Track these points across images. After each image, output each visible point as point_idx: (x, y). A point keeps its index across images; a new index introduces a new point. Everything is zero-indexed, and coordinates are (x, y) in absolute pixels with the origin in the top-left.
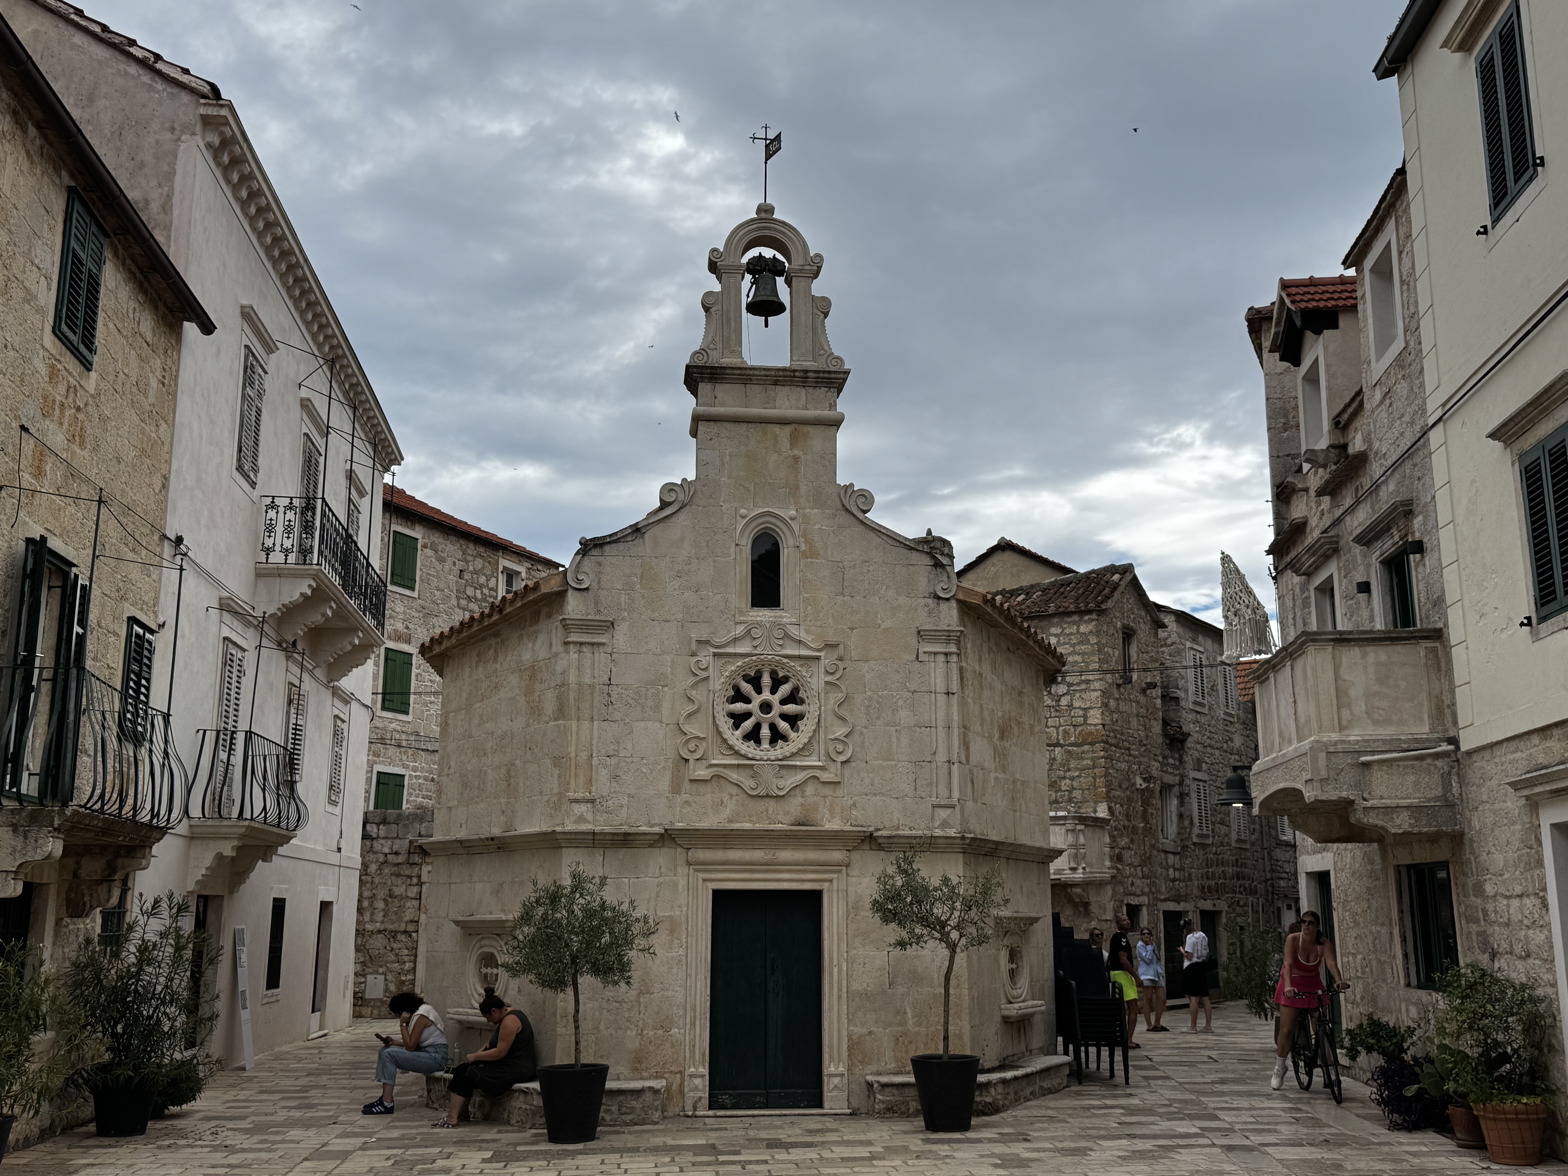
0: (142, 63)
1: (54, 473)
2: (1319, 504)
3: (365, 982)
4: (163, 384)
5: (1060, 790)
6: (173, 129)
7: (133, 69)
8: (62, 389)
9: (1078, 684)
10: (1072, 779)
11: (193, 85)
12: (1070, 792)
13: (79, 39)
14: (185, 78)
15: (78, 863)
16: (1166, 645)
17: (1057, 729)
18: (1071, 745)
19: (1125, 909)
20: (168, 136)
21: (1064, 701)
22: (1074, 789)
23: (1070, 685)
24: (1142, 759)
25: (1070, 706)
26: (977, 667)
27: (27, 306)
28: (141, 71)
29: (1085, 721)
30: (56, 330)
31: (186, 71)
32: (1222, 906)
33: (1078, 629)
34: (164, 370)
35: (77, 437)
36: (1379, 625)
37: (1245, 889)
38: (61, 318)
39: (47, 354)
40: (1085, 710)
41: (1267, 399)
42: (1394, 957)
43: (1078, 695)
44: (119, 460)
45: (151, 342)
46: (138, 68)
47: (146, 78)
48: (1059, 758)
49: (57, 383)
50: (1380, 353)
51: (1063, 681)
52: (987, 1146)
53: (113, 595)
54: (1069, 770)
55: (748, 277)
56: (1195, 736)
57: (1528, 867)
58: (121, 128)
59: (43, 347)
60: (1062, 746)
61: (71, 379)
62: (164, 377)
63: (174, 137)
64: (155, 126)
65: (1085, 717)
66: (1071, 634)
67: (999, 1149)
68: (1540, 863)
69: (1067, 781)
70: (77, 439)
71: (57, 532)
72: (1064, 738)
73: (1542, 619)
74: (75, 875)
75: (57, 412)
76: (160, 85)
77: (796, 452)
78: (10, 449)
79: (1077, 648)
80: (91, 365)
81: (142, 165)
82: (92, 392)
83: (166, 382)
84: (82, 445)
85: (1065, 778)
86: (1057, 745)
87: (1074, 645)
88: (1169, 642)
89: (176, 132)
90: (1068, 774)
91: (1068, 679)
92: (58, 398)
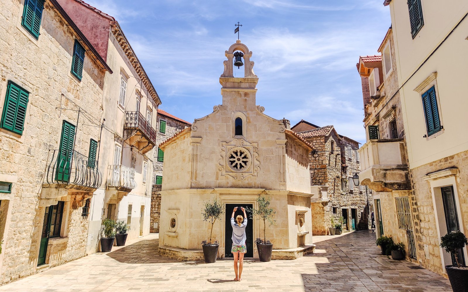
0: (97, 13)
1: (70, 105)
2: (375, 109)
3: (153, 224)
4: (100, 85)
5: (317, 180)
6: (104, 28)
7: (95, 14)
8: (73, 85)
9: (320, 154)
10: (319, 177)
11: (109, 18)
12: (319, 180)
13: (83, 8)
14: (107, 16)
15: (76, 196)
16: (342, 145)
17: (316, 165)
18: (319, 169)
19: (332, 208)
20: (103, 29)
21: (317, 158)
22: (320, 179)
23: (318, 155)
24: (336, 172)
25: (319, 159)
26: (291, 149)
27: (64, 66)
28: (97, 15)
29: (322, 163)
30: (72, 72)
31: (107, 15)
32: (357, 207)
33: (320, 141)
34: (101, 82)
35: (76, 97)
36: (389, 138)
37: (362, 203)
38: (72, 69)
39: (69, 77)
40: (322, 160)
41: (362, 85)
42: (396, 221)
43: (320, 157)
44: (88, 102)
45: (97, 76)
46: (96, 14)
47: (98, 16)
48: (316, 172)
49: (71, 84)
50: (387, 72)
51: (317, 154)
52: (292, 267)
53: (86, 134)
54: (318, 175)
55: (234, 57)
56: (350, 167)
57: (428, 198)
58: (92, 28)
59: (68, 76)
60: (317, 169)
61: (75, 83)
62: (101, 84)
63: (104, 29)
64: (100, 27)
65: (322, 162)
66: (318, 142)
67: (295, 268)
68: (431, 197)
69: (318, 178)
70: (77, 97)
71: (72, 118)
72: (317, 167)
73: (429, 136)
74: (75, 199)
75: (72, 91)
76: (101, 18)
77: (246, 98)
78: (59, 99)
79: (320, 146)
80: (81, 80)
81: (97, 36)
82: (81, 86)
83: (101, 85)
84: (79, 99)
85: (318, 177)
86: (316, 169)
87: (319, 145)
88: (343, 144)
89: (105, 29)
90: (318, 176)
91: (318, 153)
92: (72, 87)
